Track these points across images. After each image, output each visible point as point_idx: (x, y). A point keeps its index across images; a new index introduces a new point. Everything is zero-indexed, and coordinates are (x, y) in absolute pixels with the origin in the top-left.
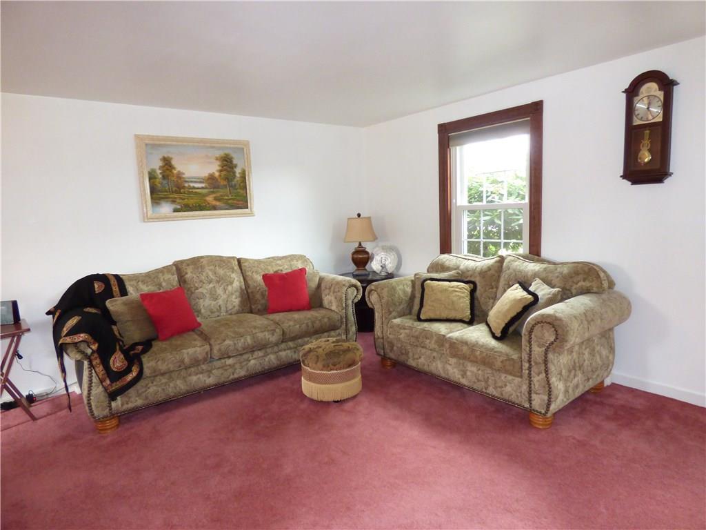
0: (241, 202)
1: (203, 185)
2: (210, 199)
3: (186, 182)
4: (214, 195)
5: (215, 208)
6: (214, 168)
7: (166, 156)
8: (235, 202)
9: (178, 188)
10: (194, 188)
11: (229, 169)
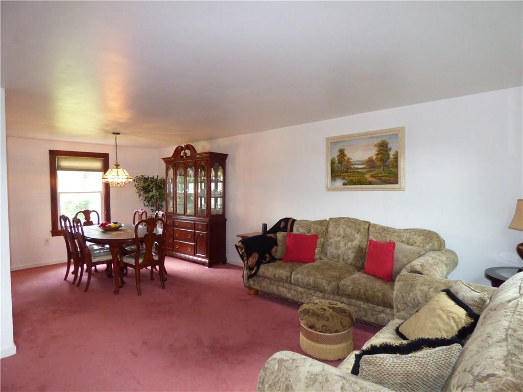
0: (392, 179)
1: (364, 166)
2: (368, 176)
3: (353, 164)
4: (371, 173)
5: (370, 183)
6: (372, 153)
7: (341, 148)
8: (388, 178)
9: (347, 168)
10: (357, 169)
11: (384, 152)
